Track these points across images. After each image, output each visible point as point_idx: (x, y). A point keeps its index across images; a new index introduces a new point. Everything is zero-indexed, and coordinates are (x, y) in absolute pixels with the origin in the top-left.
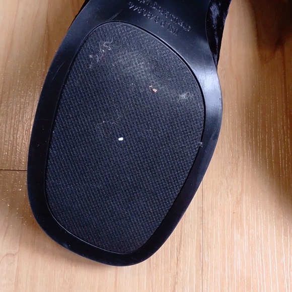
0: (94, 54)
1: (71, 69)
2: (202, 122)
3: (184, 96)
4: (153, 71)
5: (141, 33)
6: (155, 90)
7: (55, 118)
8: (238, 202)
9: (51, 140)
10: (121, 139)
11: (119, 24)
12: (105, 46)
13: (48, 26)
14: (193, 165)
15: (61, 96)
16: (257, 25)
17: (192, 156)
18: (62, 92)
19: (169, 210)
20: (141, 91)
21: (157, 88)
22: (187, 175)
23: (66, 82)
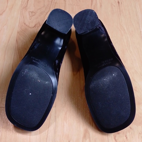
0: (23, 72)
1: (18, 76)
2: (52, 89)
3: (47, 82)
4: (38, 76)
5: (36, 67)
6: (39, 81)
7: (13, 89)
8: (66, 114)
9: (12, 95)
10: (30, 94)
11: (30, 65)
12: (26, 70)
13: (13, 67)
14: (50, 101)
15: (15, 83)
16: (72, 65)
17: (49, 98)
18: (15, 82)
19: (44, 114)
20: (36, 81)
21: (40, 81)
22: (49, 104)
23: (16, 80)
